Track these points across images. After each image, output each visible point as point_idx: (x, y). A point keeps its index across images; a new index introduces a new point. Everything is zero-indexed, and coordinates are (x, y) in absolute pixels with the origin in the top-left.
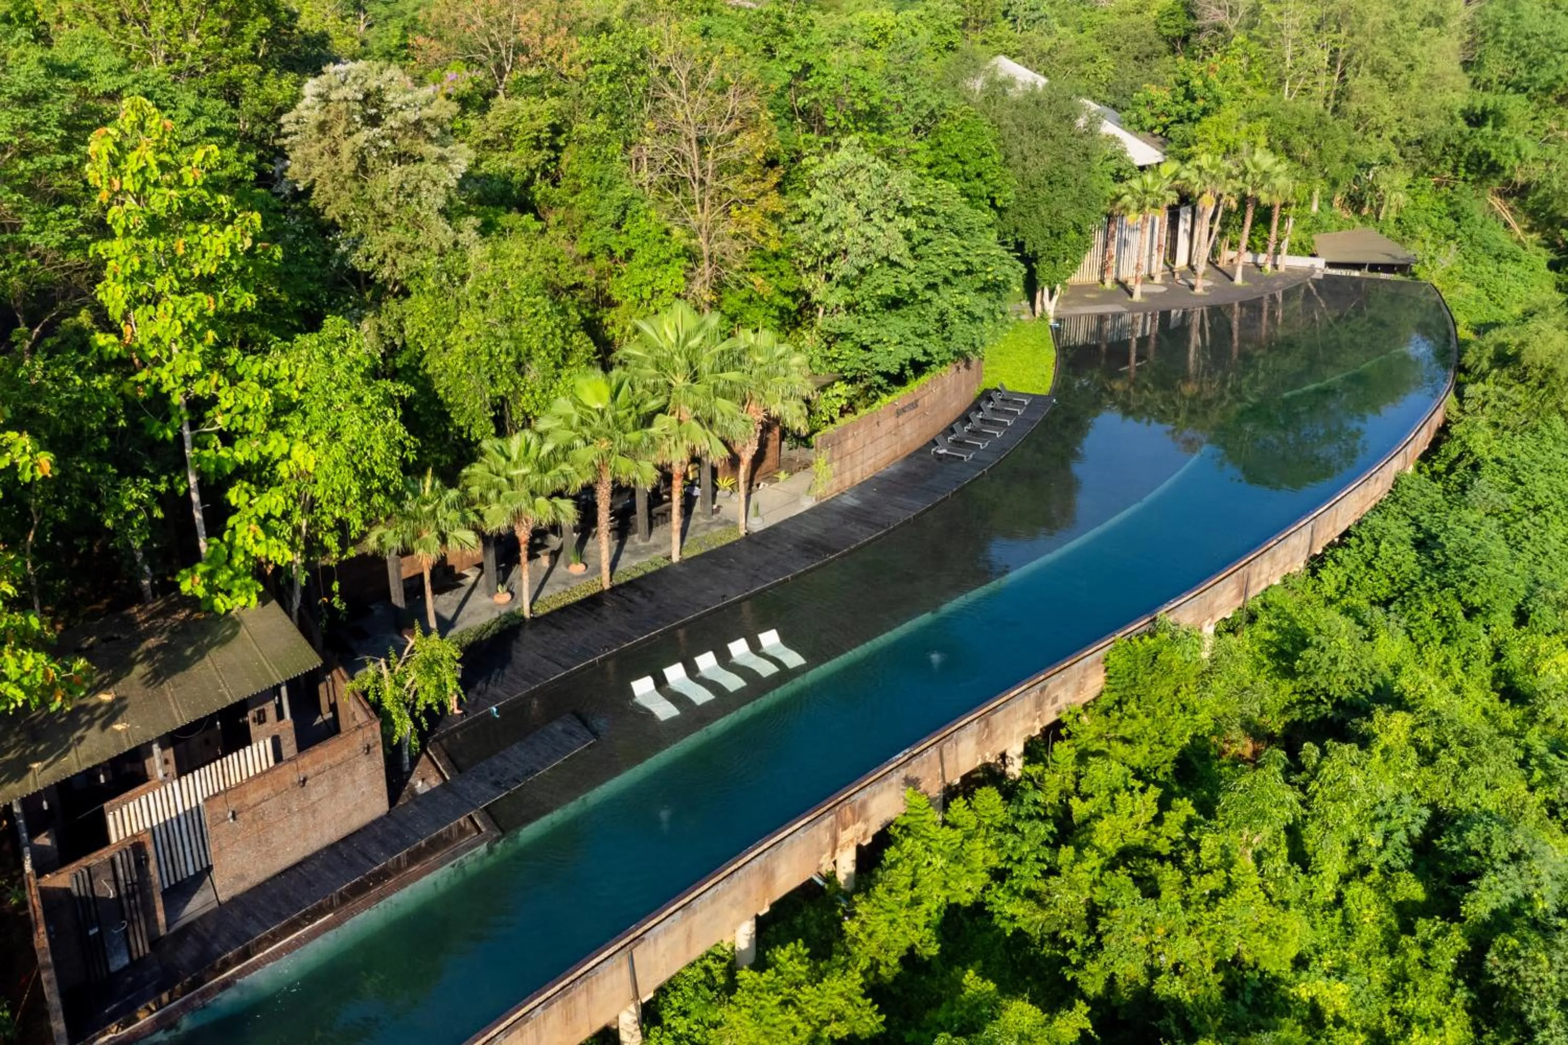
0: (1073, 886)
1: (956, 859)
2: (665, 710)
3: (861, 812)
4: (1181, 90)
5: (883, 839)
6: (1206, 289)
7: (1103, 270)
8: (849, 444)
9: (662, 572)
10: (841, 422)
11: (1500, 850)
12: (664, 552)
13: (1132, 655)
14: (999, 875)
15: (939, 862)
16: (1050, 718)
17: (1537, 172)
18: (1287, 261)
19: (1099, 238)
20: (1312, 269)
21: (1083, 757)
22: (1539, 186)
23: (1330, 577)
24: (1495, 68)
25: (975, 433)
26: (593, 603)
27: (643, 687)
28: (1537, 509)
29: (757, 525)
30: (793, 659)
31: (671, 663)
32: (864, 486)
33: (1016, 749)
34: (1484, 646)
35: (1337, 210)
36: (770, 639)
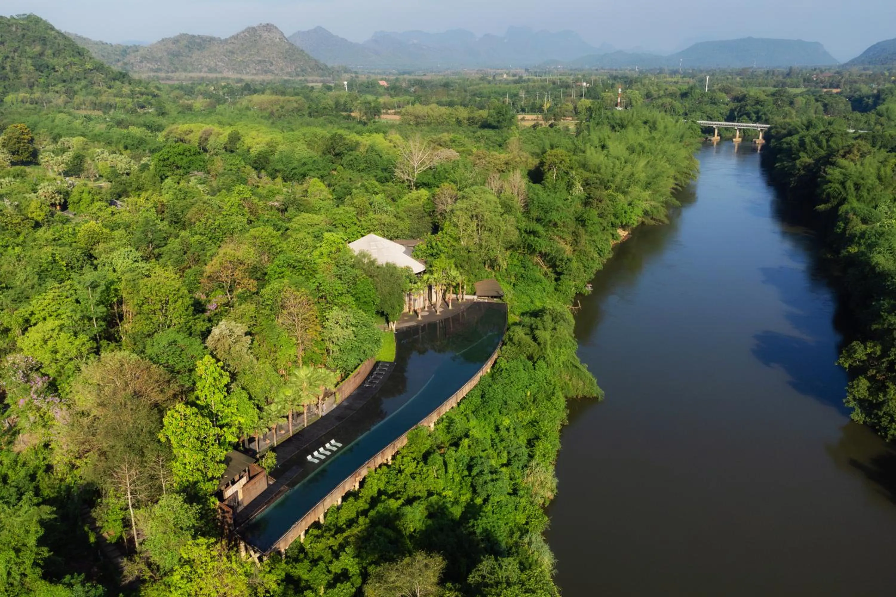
0: (401, 481)
1: (379, 480)
2: (316, 461)
3: (359, 474)
4: (429, 245)
5: (364, 478)
6: (440, 312)
7: (410, 308)
8: (344, 389)
9: (303, 430)
10: (341, 384)
11: (479, 462)
12: (301, 425)
13: (413, 434)
14: (387, 483)
15: (376, 481)
16: (396, 450)
17: (548, 250)
18: (466, 297)
19: (407, 299)
20: (474, 299)
21: (403, 458)
22: (549, 254)
23: (462, 407)
24: (534, 214)
25: (375, 378)
26: (289, 440)
27: (309, 457)
28: (512, 382)
29: (324, 414)
30: (340, 445)
31: (314, 451)
32: (348, 398)
33: (390, 458)
34: (493, 420)
35: (487, 269)
36: (333, 442)
